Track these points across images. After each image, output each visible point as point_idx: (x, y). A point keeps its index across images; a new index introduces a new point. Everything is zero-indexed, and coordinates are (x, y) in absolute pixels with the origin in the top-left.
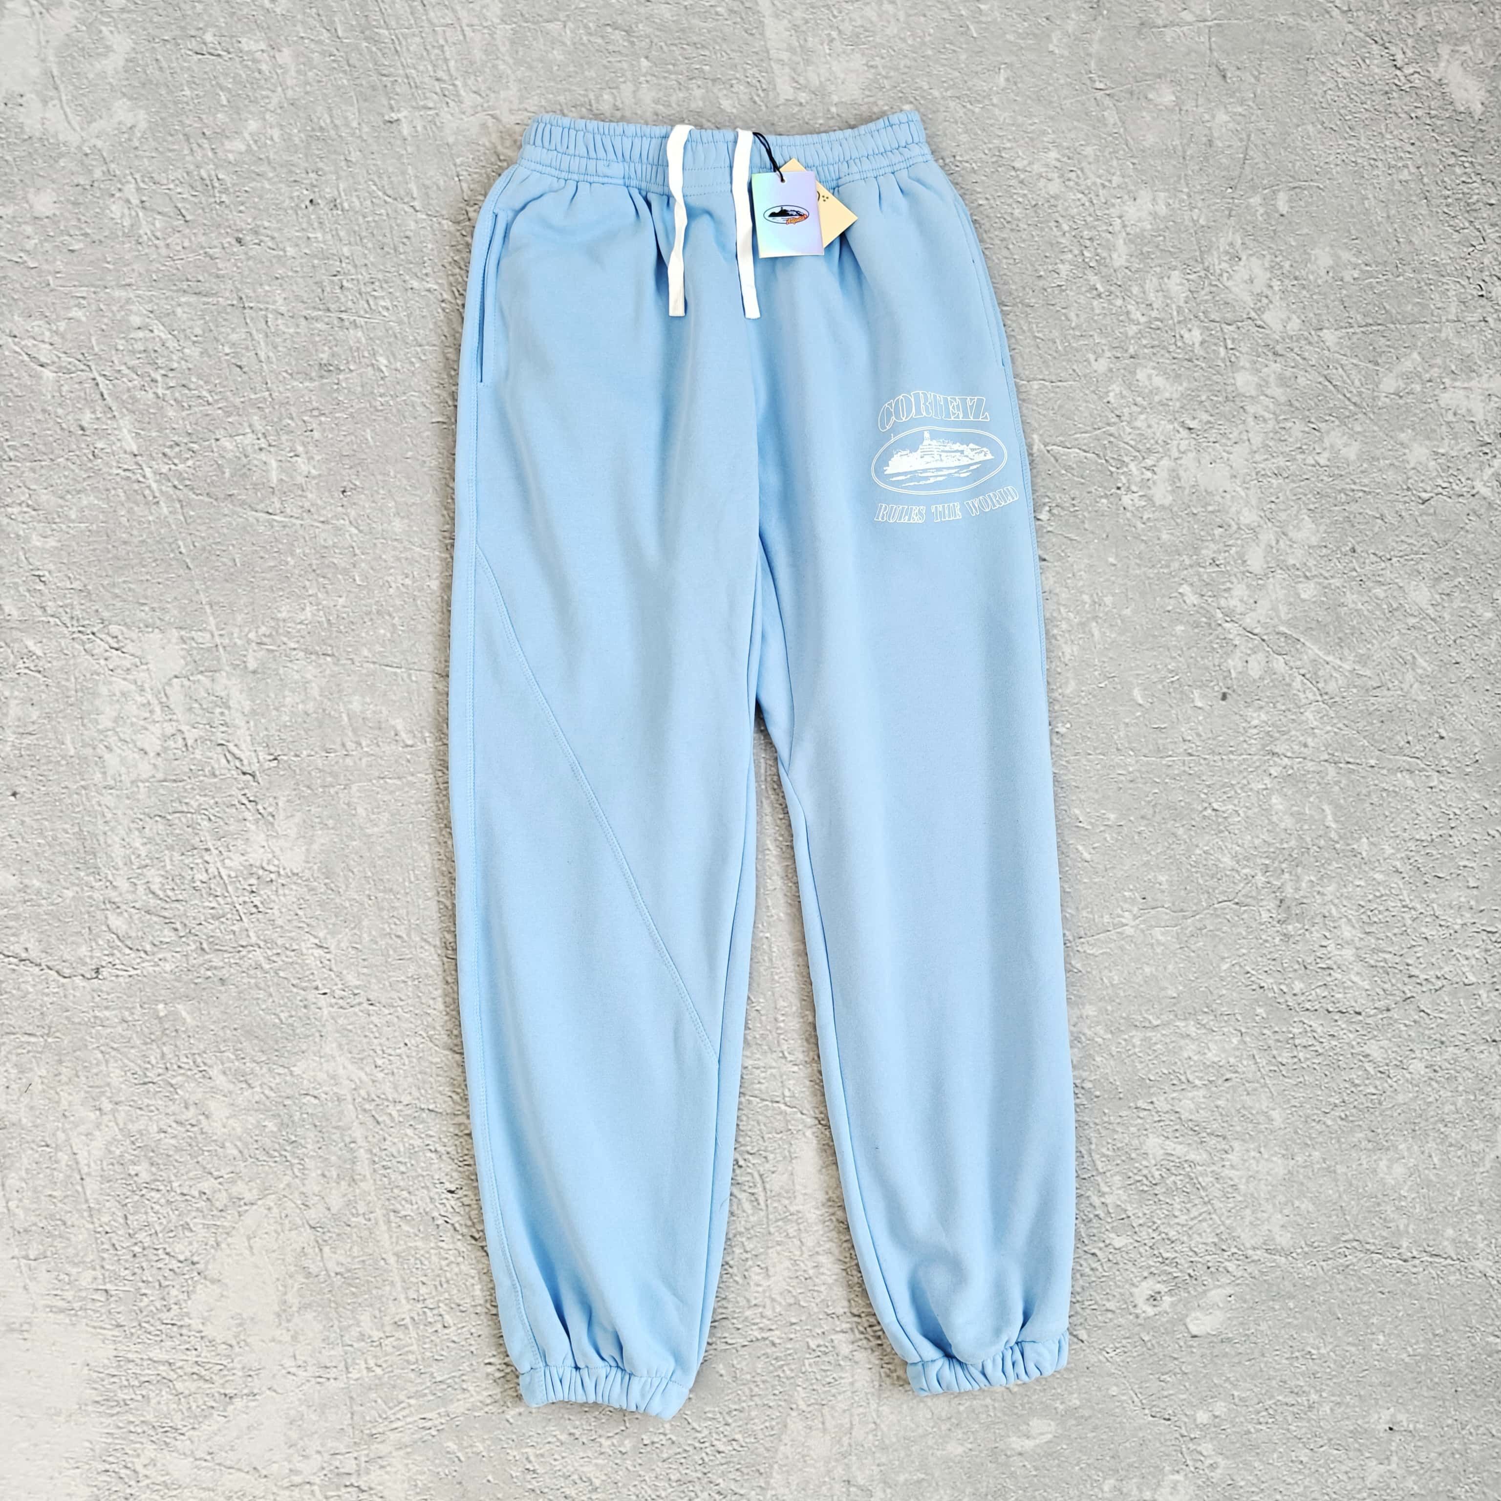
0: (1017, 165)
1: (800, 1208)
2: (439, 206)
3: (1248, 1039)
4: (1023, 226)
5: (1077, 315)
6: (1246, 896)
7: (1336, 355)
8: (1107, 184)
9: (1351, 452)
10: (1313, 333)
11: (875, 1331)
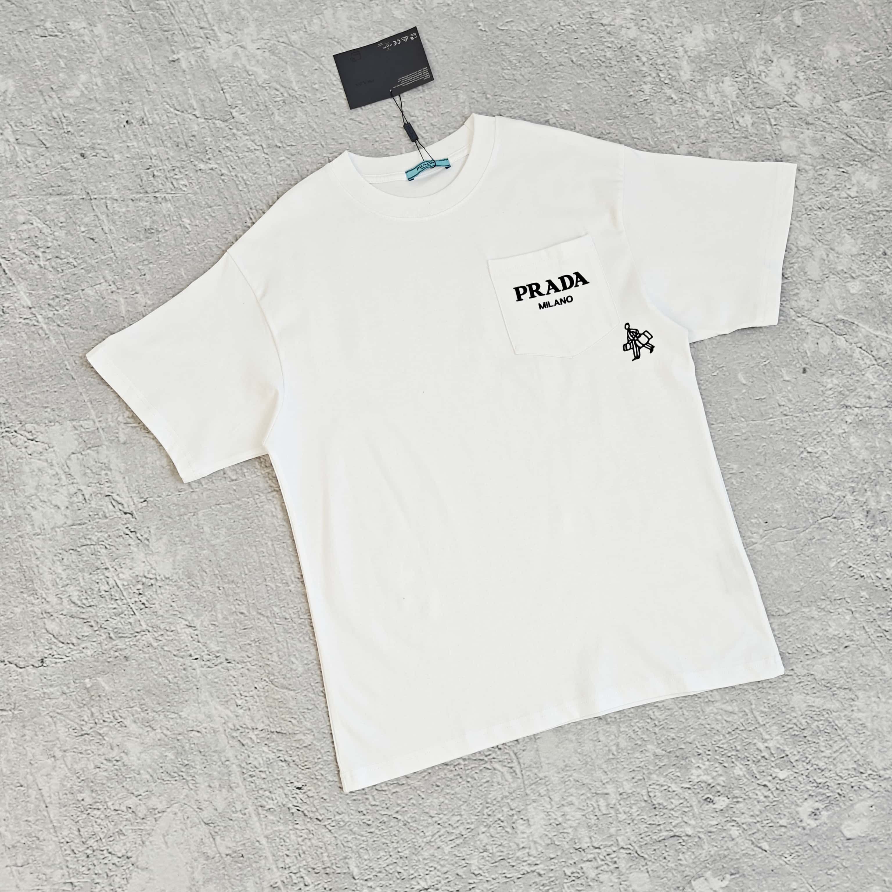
0: (604, 22)
1: (547, 774)
2: (212, 111)
3: (857, 615)
4: (613, 63)
5: (661, 119)
6: (841, 511)
7: (852, 118)
8: (670, 24)
9: (873, 184)
10: (833, 105)
11: (612, 858)
